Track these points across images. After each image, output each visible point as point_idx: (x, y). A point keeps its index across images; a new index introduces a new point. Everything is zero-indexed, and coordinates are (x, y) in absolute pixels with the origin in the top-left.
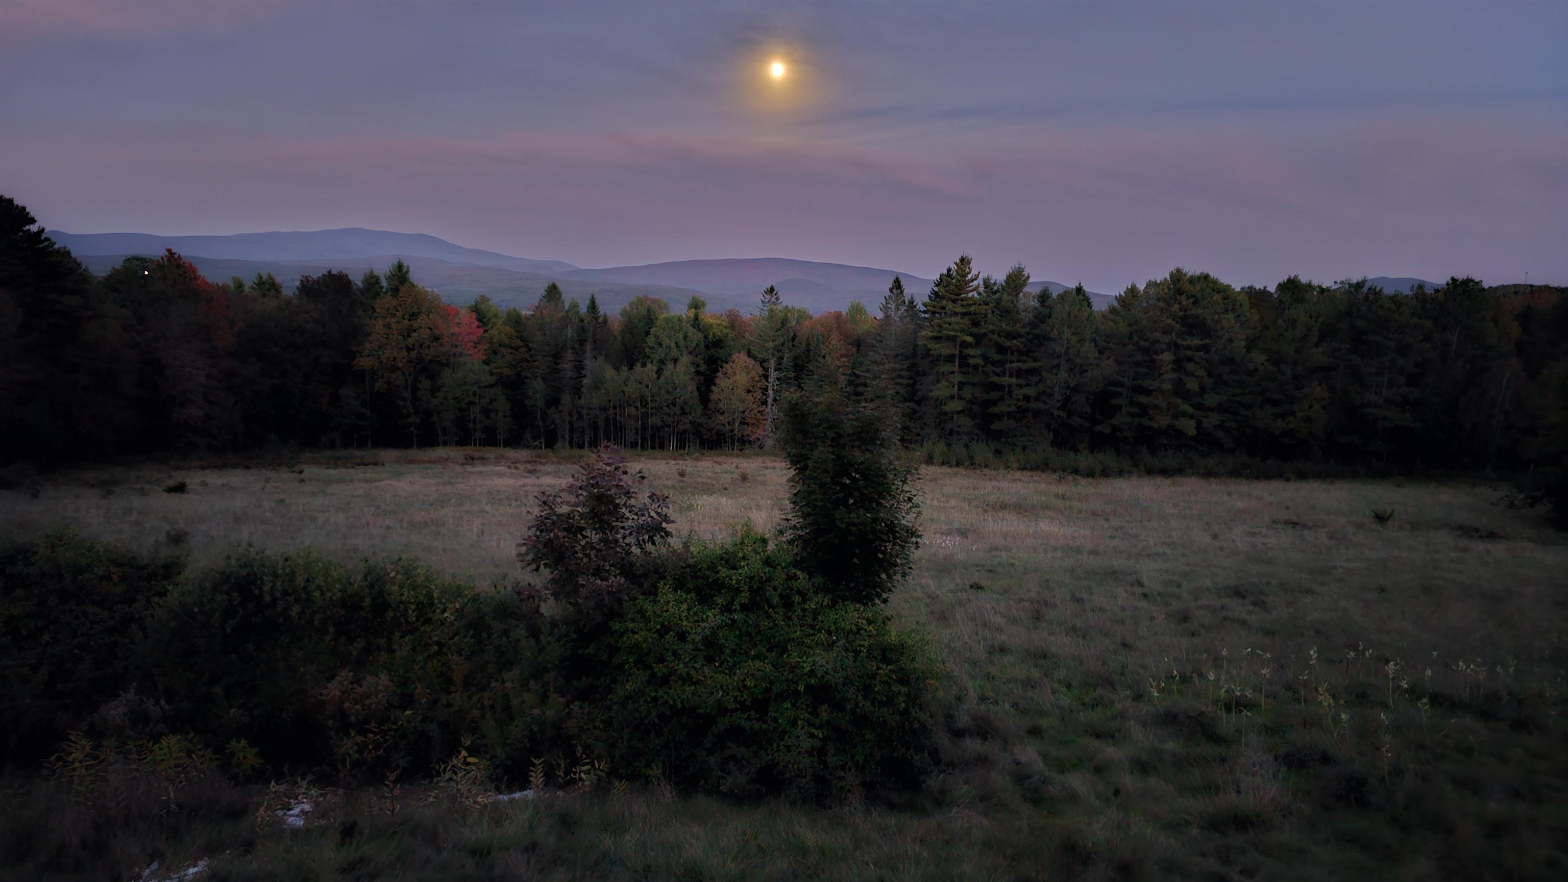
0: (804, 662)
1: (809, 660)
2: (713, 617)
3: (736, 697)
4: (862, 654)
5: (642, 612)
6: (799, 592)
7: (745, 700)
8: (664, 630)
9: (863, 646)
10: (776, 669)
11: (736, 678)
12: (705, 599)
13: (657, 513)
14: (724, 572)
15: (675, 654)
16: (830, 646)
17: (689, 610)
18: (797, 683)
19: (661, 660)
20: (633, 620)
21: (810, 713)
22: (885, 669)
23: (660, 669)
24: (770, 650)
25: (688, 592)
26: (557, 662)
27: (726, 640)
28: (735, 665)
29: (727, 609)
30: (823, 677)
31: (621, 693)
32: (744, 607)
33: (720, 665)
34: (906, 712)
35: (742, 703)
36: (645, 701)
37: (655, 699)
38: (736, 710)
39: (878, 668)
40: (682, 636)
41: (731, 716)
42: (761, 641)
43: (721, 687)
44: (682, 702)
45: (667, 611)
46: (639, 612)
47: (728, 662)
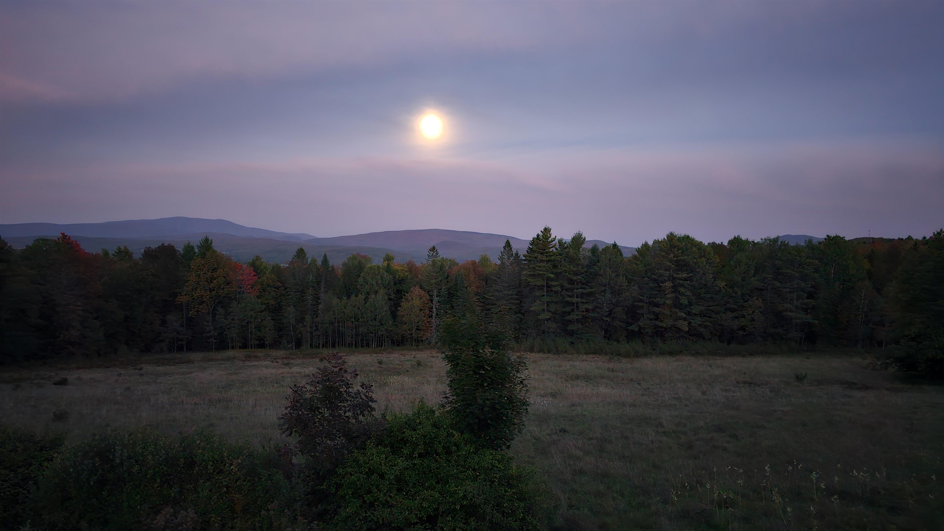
0: (459, 490)
1: (462, 488)
2: (401, 463)
3: (416, 515)
4: (495, 483)
5: (356, 461)
6: (456, 445)
7: (423, 516)
8: (370, 473)
9: (496, 477)
10: (441, 495)
11: (416, 502)
12: (395, 450)
13: (366, 396)
14: (408, 433)
15: (377, 487)
16: (475, 479)
17: (386, 458)
18: (455, 504)
19: (369, 492)
20: (351, 467)
21: (464, 523)
22: (510, 492)
23: (368, 498)
24: (437, 483)
25: (386, 446)
26: (303, 496)
27: (410, 477)
28: (416, 493)
29: (410, 457)
30: (471, 499)
31: (344, 514)
32: (420, 455)
33: (406, 494)
34: (524, 519)
35: (420, 519)
36: (359, 519)
37: (365, 518)
38: (416, 523)
39: (506, 491)
40: (382, 476)
41: (414, 527)
42: (432, 477)
43: (407, 508)
44: (383, 519)
45: (372, 460)
46: (354, 461)
47: (411, 491)
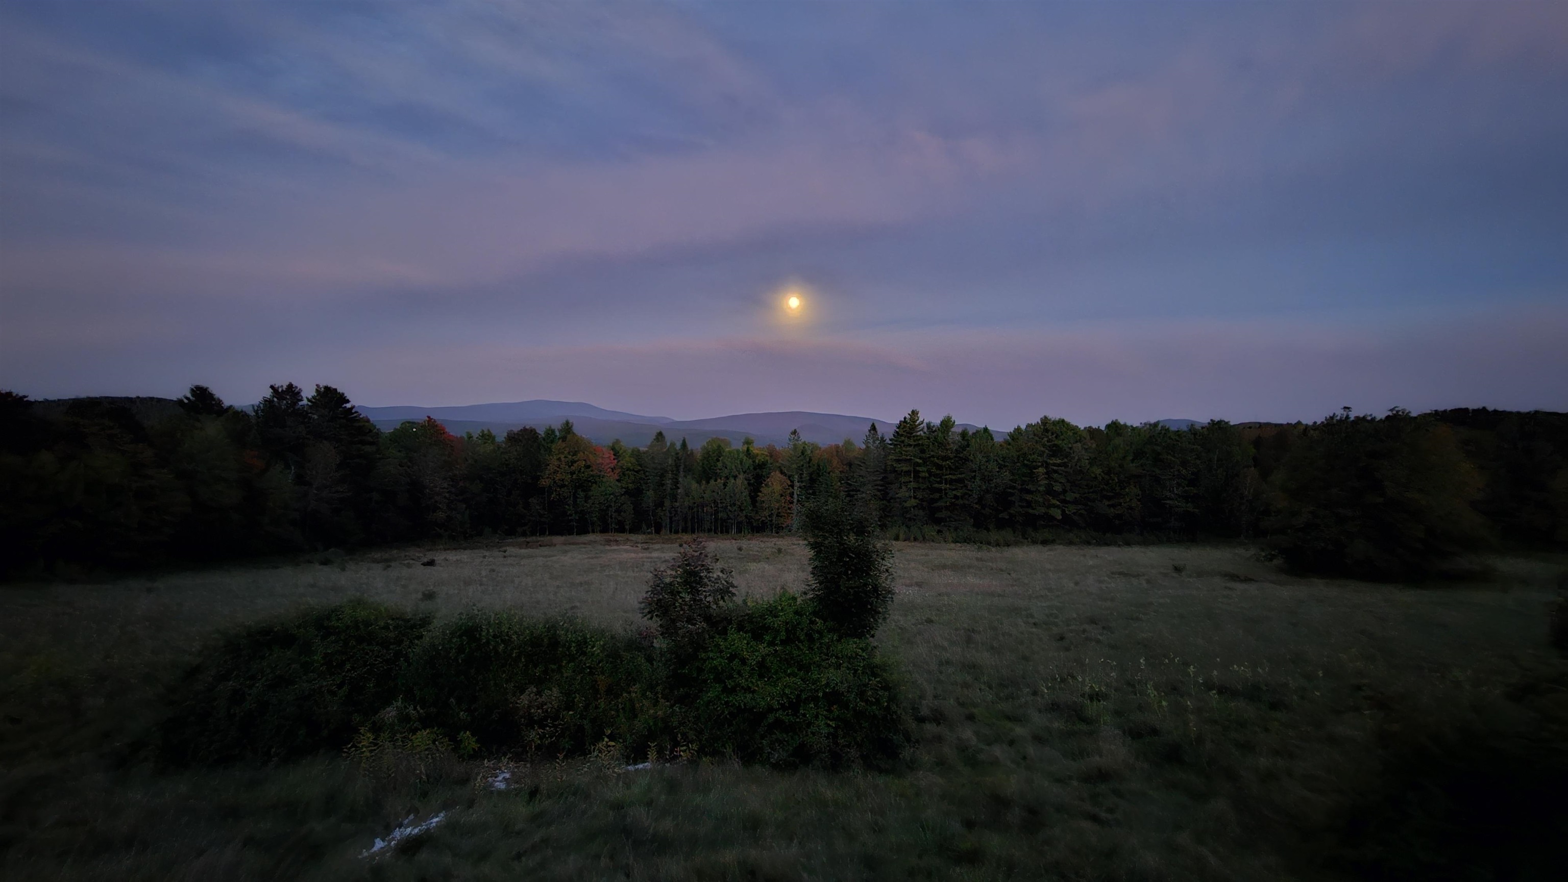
0: (821, 677)
1: (825, 676)
2: (763, 649)
3: (778, 701)
4: (859, 671)
5: (717, 646)
6: (818, 632)
7: (785, 703)
8: (732, 657)
9: (859, 666)
10: (804, 682)
11: (779, 688)
12: (757, 636)
13: (726, 581)
14: (770, 619)
15: (739, 673)
16: (838, 666)
17: (748, 644)
18: (817, 691)
19: (731, 677)
20: (712, 651)
21: (826, 711)
22: (874, 681)
23: (730, 684)
24: (799, 670)
25: (746, 632)
26: (664, 679)
27: (772, 663)
28: (777, 680)
29: (772, 644)
30: (834, 687)
31: (706, 699)
32: (783, 642)
33: (768, 680)
34: (888, 708)
35: (783, 705)
36: (721, 703)
37: (727, 703)
38: (777, 710)
39: (870, 680)
40: (744, 661)
41: (776, 713)
42: (794, 663)
43: (769, 694)
44: (745, 705)
45: (733, 645)
46: (715, 646)
47: (773, 678)
